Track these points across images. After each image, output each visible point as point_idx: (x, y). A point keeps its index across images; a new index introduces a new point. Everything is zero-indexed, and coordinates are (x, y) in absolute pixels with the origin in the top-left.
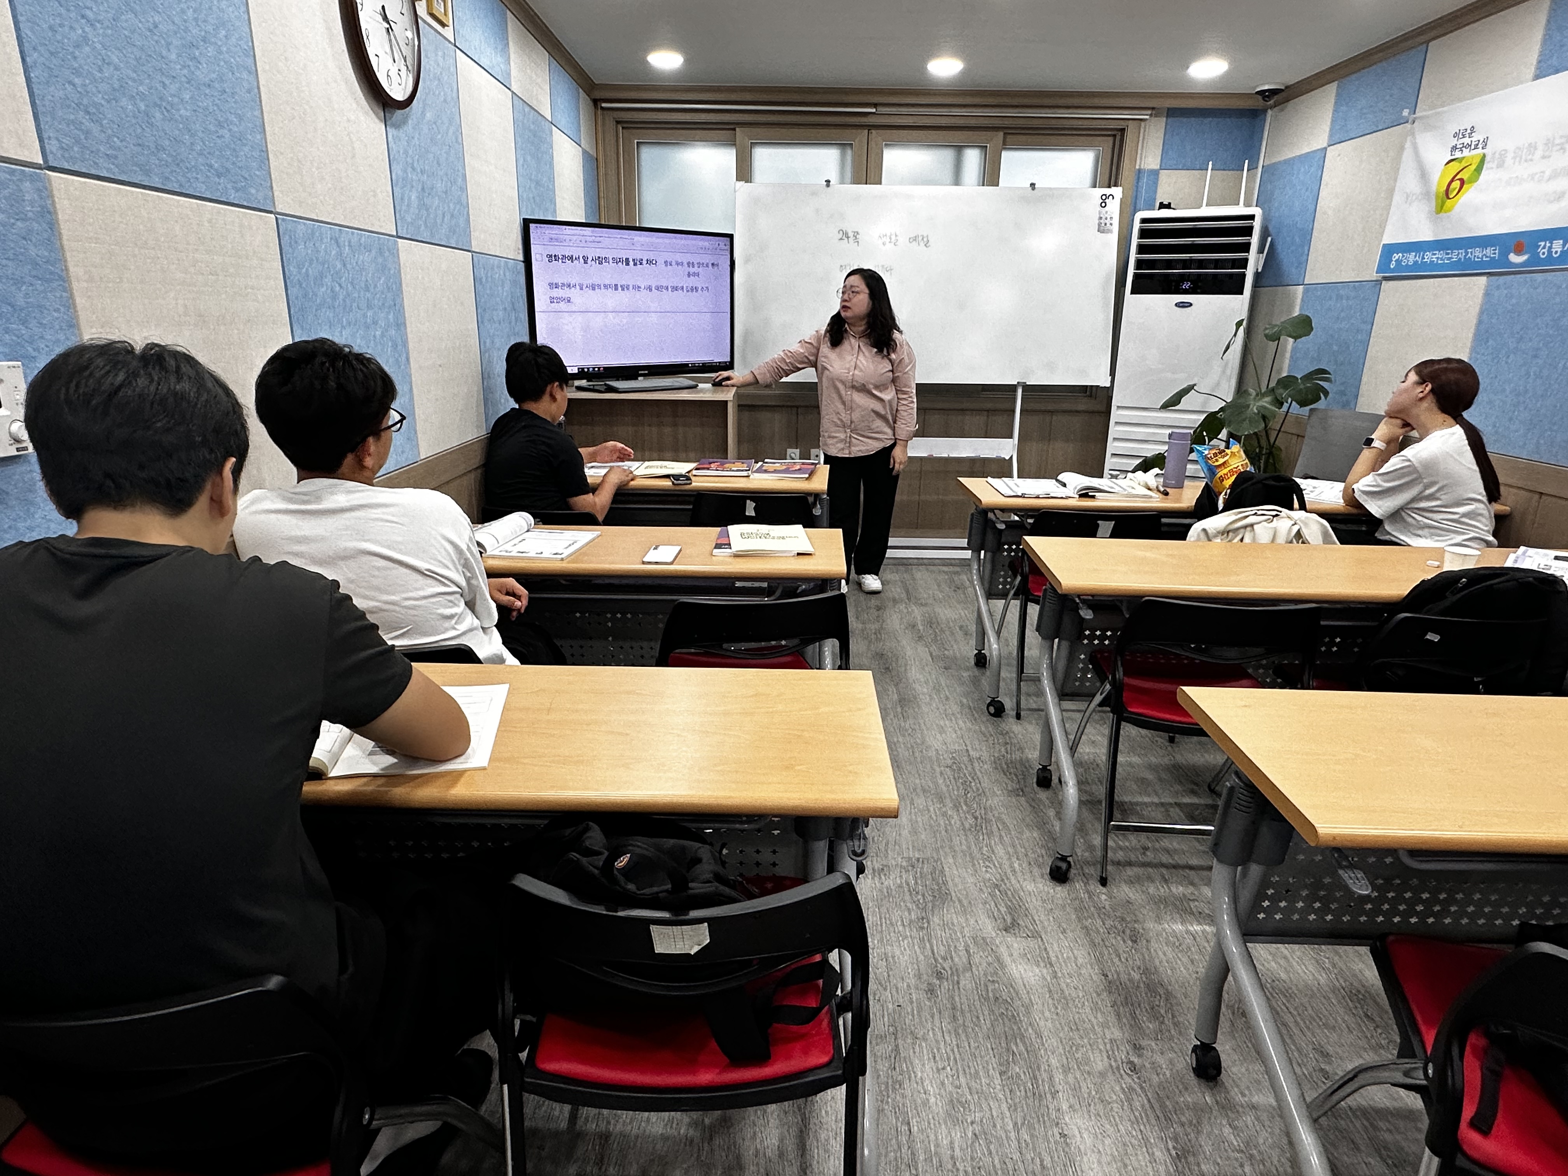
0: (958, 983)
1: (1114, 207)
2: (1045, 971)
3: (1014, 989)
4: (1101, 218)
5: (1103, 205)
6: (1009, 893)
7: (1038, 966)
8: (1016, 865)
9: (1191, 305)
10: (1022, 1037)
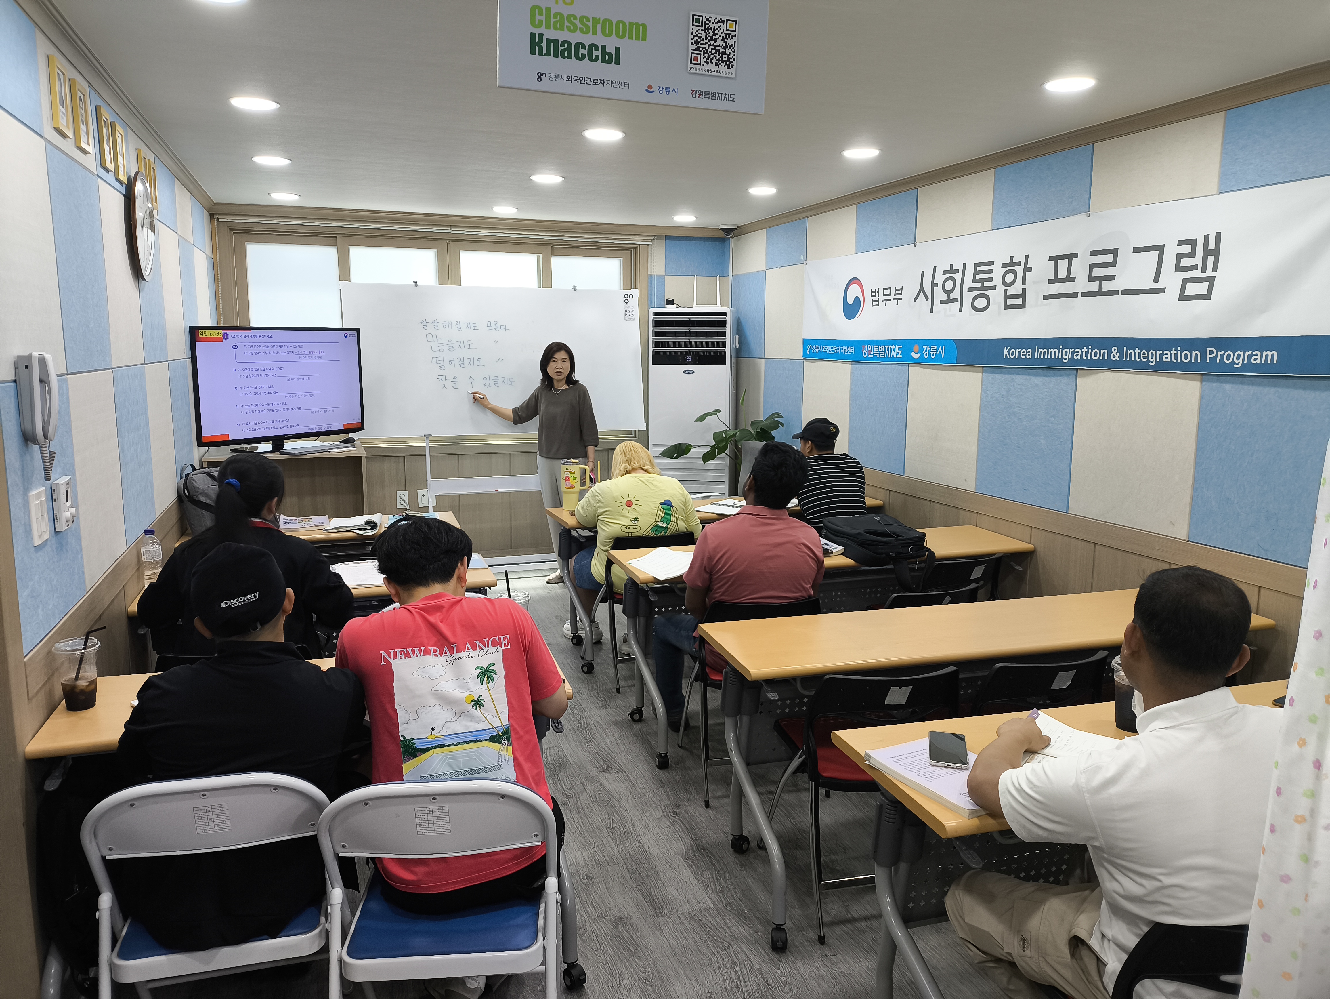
0: (579, 798)
1: (634, 302)
2: (627, 785)
3: (612, 796)
4: (626, 311)
5: (627, 301)
6: (605, 755)
7: (624, 783)
8: (608, 742)
9: (694, 372)
10: (617, 813)
